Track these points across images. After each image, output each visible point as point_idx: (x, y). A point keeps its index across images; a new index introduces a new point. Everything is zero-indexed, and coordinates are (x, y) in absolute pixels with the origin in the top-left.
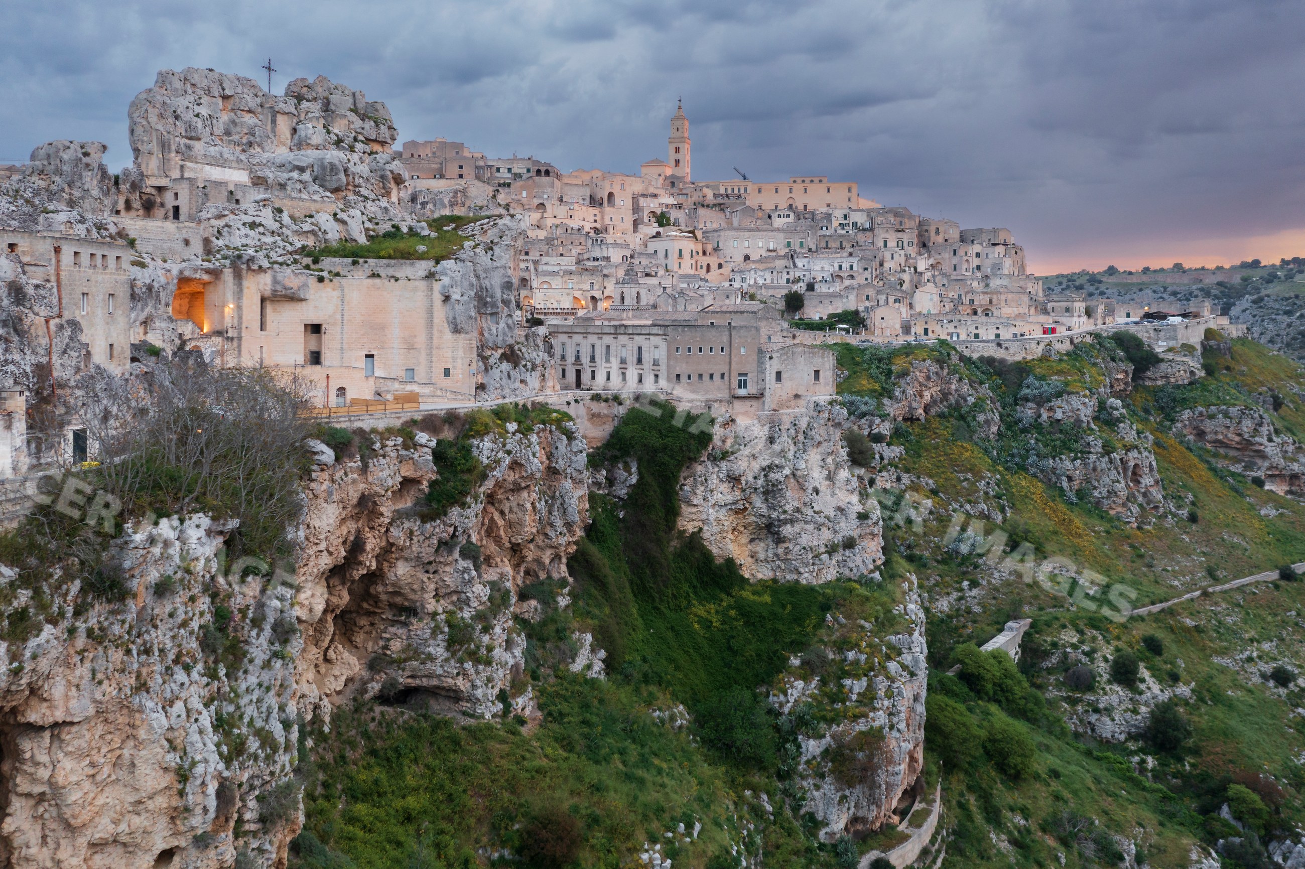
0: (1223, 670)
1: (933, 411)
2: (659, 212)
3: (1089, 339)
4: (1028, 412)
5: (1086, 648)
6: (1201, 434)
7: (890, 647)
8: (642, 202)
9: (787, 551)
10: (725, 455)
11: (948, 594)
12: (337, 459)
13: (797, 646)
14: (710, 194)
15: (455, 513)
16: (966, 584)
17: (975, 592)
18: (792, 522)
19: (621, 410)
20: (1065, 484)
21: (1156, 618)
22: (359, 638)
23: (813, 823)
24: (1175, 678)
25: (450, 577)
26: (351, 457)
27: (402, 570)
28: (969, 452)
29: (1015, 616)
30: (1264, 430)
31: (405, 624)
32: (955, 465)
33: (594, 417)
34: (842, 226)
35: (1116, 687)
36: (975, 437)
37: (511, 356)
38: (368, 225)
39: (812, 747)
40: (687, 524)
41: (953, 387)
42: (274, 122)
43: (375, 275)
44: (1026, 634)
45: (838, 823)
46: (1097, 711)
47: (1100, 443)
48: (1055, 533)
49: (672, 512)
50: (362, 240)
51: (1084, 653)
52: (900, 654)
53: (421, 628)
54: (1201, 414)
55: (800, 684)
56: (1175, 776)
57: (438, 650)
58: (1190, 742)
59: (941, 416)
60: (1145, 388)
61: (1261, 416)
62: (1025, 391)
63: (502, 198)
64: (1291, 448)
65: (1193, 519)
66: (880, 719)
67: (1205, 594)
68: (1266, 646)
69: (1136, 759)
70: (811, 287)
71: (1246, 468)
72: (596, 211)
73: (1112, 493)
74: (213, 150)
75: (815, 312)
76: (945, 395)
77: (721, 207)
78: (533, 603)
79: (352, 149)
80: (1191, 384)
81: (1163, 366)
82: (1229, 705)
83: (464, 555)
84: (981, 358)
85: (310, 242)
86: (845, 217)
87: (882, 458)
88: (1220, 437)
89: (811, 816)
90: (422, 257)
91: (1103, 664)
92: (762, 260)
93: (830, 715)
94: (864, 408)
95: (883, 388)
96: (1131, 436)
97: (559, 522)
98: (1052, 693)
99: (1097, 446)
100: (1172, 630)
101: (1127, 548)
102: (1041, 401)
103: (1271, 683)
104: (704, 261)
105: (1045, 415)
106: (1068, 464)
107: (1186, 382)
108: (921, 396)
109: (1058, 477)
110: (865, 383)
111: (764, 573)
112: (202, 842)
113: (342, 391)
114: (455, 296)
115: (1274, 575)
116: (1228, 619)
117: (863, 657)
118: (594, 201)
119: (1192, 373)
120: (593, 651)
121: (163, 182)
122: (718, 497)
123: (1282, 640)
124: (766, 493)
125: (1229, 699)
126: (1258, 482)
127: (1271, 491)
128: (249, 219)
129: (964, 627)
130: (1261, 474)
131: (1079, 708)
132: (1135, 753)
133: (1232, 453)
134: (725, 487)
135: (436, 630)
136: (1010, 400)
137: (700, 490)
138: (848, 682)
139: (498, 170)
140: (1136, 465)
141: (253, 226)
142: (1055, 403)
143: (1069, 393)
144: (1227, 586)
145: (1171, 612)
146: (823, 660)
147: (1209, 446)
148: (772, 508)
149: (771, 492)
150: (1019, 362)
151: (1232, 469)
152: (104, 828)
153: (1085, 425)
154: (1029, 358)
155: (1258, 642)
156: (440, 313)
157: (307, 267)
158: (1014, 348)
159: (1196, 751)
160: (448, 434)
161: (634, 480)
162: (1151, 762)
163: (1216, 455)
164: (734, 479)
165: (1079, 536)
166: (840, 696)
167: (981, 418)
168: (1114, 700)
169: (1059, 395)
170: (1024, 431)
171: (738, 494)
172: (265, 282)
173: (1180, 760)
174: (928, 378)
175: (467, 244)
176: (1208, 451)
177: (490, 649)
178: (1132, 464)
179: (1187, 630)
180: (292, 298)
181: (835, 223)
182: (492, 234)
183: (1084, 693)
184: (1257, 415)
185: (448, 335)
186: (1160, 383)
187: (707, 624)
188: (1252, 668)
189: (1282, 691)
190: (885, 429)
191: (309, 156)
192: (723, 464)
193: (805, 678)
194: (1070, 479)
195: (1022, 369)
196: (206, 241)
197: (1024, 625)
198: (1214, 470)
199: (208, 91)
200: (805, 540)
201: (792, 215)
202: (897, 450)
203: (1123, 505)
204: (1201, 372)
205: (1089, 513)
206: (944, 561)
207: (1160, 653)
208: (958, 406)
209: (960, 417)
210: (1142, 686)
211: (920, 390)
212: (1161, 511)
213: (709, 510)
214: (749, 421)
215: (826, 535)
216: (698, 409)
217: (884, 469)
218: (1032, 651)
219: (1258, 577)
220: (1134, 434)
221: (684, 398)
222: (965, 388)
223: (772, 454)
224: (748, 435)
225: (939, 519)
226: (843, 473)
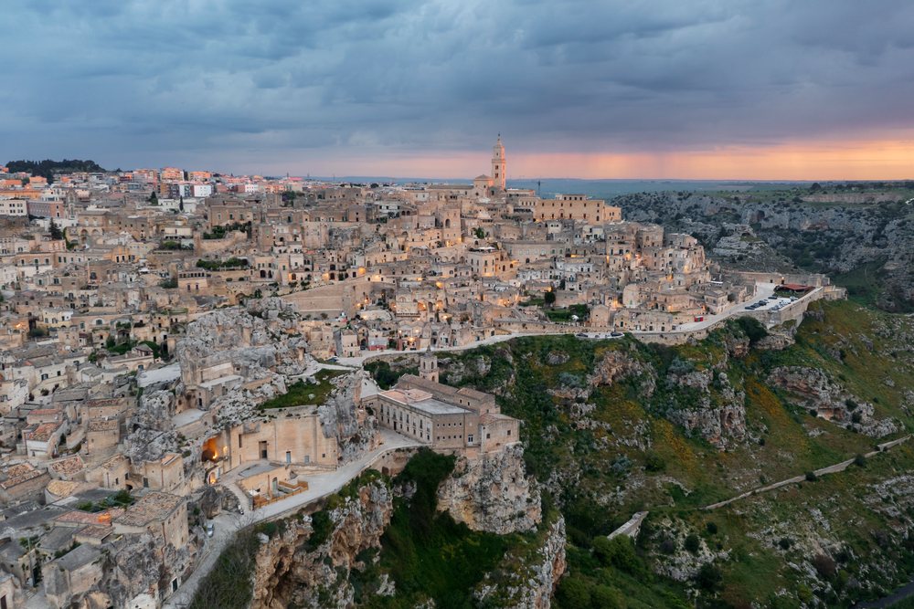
0: (751, 540)
1: (617, 379)
2: (477, 228)
3: (721, 326)
4: (673, 379)
5: (674, 530)
6: (785, 382)
7: (532, 571)
8: (468, 222)
9: (490, 519)
10: (460, 475)
11: (608, 493)
12: (270, 538)
13: (489, 569)
14: (511, 209)
15: (321, 548)
16: (618, 487)
17: (622, 493)
18: (493, 505)
19: (411, 455)
20: (687, 426)
21: (719, 510)
22: (284, 594)
24: (720, 547)
25: (320, 572)
26: (276, 536)
27: (299, 571)
28: (632, 407)
29: (639, 509)
30: (821, 383)
31: (302, 590)
32: (623, 415)
33: (397, 459)
34: (588, 237)
35: (686, 552)
36: (639, 396)
37: (355, 440)
38: (288, 381)
40: (442, 507)
41: (630, 365)
42: (242, 331)
43: (290, 415)
44: (645, 521)
46: (673, 565)
47: (709, 401)
48: (674, 457)
49: (434, 503)
50: (285, 391)
51: (673, 532)
52: (536, 574)
53: (308, 593)
54: (785, 370)
55: (488, 587)
56: (708, 601)
58: (720, 583)
59: (621, 383)
60: (756, 351)
61: (820, 374)
62: (672, 367)
63: (382, 231)
64: (837, 392)
65: (762, 443)
67: (754, 494)
68: (782, 525)
69: (690, 591)
70: (563, 284)
71: (808, 404)
72: (439, 231)
73: (712, 431)
74: (215, 358)
75: (562, 303)
76: (625, 369)
77: (517, 219)
78: (362, 562)
79: (279, 339)
80: (784, 349)
81: (768, 338)
82: (748, 562)
83: (325, 563)
84: (650, 344)
85: (260, 401)
86: (591, 230)
87: (581, 412)
88: (795, 385)
90: (310, 402)
91: (682, 539)
92: (537, 262)
93: (500, 603)
94: (574, 383)
95: (588, 368)
96: (729, 396)
98: (653, 553)
99: (707, 403)
100: (727, 517)
101: (715, 465)
102: (681, 374)
103: (778, 548)
104: (501, 264)
105: (681, 383)
106: (690, 415)
107: (782, 348)
108: (610, 371)
109: (683, 421)
110: (578, 365)
111: (480, 528)
113: (275, 479)
115: (803, 478)
116: (764, 510)
117: (518, 577)
118: (438, 224)
119: (786, 342)
120: (388, 582)
121: (194, 388)
122: (457, 494)
123: (794, 520)
124: (481, 492)
125: (750, 558)
126: (814, 413)
127: (821, 418)
128: (232, 400)
129: (614, 513)
130: (815, 408)
131: (665, 562)
132: (690, 588)
133: (801, 395)
134: (461, 489)
135: (314, 595)
136: (663, 372)
137: (448, 492)
138: (509, 588)
139: (381, 207)
140: (730, 414)
141: (234, 403)
142: (688, 376)
143: (697, 371)
144: (769, 488)
145: (730, 506)
146: (500, 576)
147: (788, 389)
148: (483, 499)
149: (483, 491)
150: (672, 347)
151: (799, 404)
153: (702, 391)
154: (679, 344)
155: (778, 523)
157: (259, 415)
158: (670, 338)
159: (721, 589)
160: (318, 509)
161: (415, 491)
162: (697, 593)
163: (790, 395)
164: (465, 486)
165: (688, 459)
166: (505, 595)
167: (644, 384)
168: (684, 559)
169: (690, 371)
170: (668, 391)
171: (467, 492)
172: (241, 429)
173: (713, 593)
174: (615, 361)
176: (786, 393)
177: (336, 601)
178: (727, 413)
179: (737, 517)
180: (253, 432)
182: (345, 383)
183: (668, 554)
184: (818, 373)
185: (324, 439)
186: (766, 348)
187: (448, 555)
188: (769, 539)
189: (784, 552)
190: (585, 395)
192: (460, 480)
193: (491, 585)
194: (690, 422)
195: (674, 351)
196: (214, 417)
197: (643, 515)
198: (787, 406)
199: (211, 327)
200: (499, 514)
201: (560, 225)
202: (591, 407)
203: (718, 438)
204: (791, 342)
205: (697, 444)
206: (608, 474)
207: (715, 533)
208: (632, 376)
209: (632, 382)
210: (700, 552)
211: (609, 368)
212: (743, 439)
213: (453, 500)
214: (473, 458)
215: (510, 511)
216: (447, 453)
217: (582, 418)
218: (645, 530)
219: (791, 480)
220: (732, 394)
221: (442, 448)
222: (637, 366)
223: (485, 473)
224: (472, 464)
225: (610, 449)
226: (521, 480)
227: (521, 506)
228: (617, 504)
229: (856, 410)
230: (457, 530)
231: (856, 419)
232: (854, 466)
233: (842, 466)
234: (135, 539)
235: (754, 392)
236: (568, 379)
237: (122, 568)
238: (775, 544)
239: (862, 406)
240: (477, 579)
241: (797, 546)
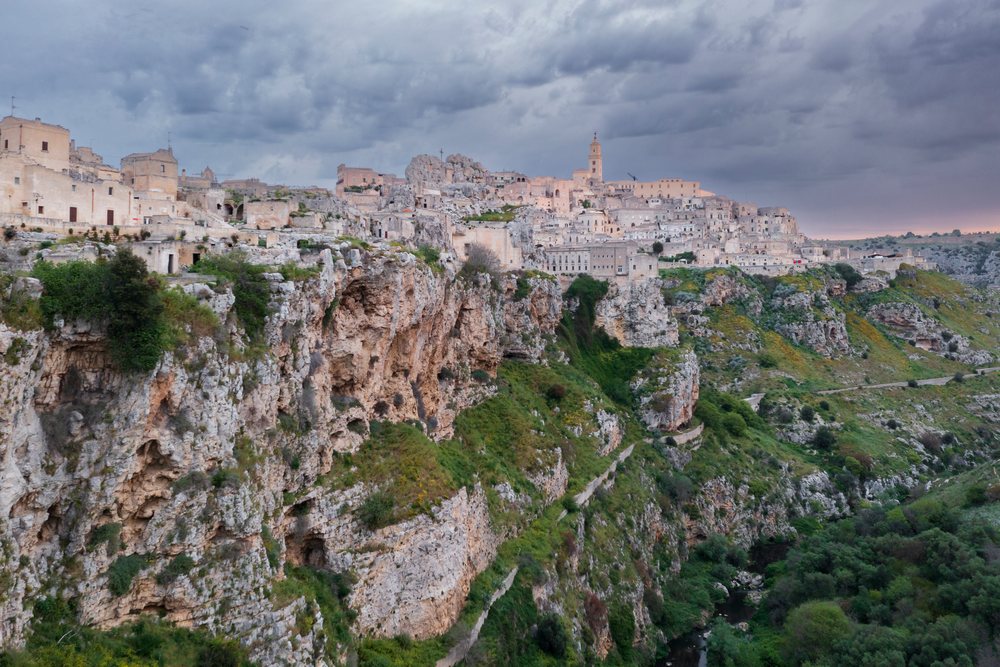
0: (860, 420)
1: (727, 301)
2: (584, 200)
3: (819, 267)
4: (777, 302)
5: (790, 405)
6: (882, 318)
8: (575, 194)
9: (638, 335)
10: (613, 297)
11: (727, 384)
13: (641, 367)
14: (612, 189)
15: (523, 300)
16: (736, 379)
17: (740, 383)
18: (640, 324)
19: (573, 279)
20: (794, 337)
21: (830, 396)
23: (645, 424)
24: (833, 419)
25: (522, 321)
28: (743, 320)
29: (757, 392)
30: (916, 315)
32: (736, 327)
33: (563, 280)
34: (688, 207)
35: (803, 421)
36: (748, 314)
37: (532, 257)
38: (481, 209)
39: (645, 400)
40: (599, 323)
41: (738, 289)
42: (446, 172)
43: (488, 227)
44: (762, 399)
45: (655, 424)
46: (792, 431)
47: (812, 316)
48: (785, 358)
49: (593, 318)
50: (480, 215)
51: (789, 407)
52: (680, 369)
54: (882, 307)
55: (641, 380)
56: (826, 457)
57: (519, 341)
58: (835, 445)
59: (731, 303)
60: (854, 294)
61: (915, 308)
62: (777, 292)
64: (933, 325)
65: (865, 357)
66: (671, 391)
67: (861, 389)
68: (888, 412)
69: (809, 451)
70: (668, 240)
71: (906, 336)
72: (549, 200)
73: (818, 341)
75: (669, 253)
76: (734, 293)
77: (619, 197)
79: (472, 181)
80: (879, 291)
81: (864, 282)
82: (860, 432)
83: (526, 314)
84: (755, 275)
85: (465, 215)
86: (690, 202)
87: (697, 322)
88: (892, 319)
89: (645, 422)
90: (502, 220)
91: (797, 412)
92: (642, 226)
93: (652, 390)
94: (689, 298)
95: (700, 289)
96: (832, 314)
97: (552, 314)
98: (772, 424)
99: (811, 317)
100: (837, 401)
101: (823, 367)
102: (784, 296)
103: (887, 427)
104: (609, 226)
105: (786, 304)
106: (796, 327)
107: (877, 290)
108: (720, 293)
109: (791, 333)
110: (691, 286)
111: (629, 344)
112: (492, 342)
114: (514, 234)
115: (905, 384)
116: (871, 400)
117: (666, 371)
118: (548, 195)
119: (881, 286)
120: (565, 357)
121: (421, 196)
122: (610, 313)
123: (900, 411)
125: (861, 430)
126: (912, 343)
127: (919, 348)
130: (914, 339)
131: (784, 430)
132: (808, 448)
133: (899, 328)
134: (613, 310)
135: (518, 336)
136: (769, 296)
137: (603, 310)
138: (660, 379)
139: (497, 178)
140: (833, 329)
142: (791, 297)
143: (799, 292)
144: (874, 386)
145: (839, 394)
146: (651, 372)
147: (886, 324)
148: (632, 318)
149: (631, 312)
150: (775, 277)
151: (898, 336)
152: (475, 334)
153: (806, 308)
154: (781, 275)
155: (885, 410)
156: (509, 240)
157: (465, 224)
158: (773, 270)
159: (837, 448)
160: (520, 276)
161: (578, 305)
162: (815, 452)
163: (889, 329)
164: (617, 307)
165: (797, 360)
166: (657, 384)
167: (752, 304)
168: (801, 426)
169: (794, 293)
170: (775, 311)
171: (618, 313)
173: (829, 451)
174: (724, 284)
175: (517, 216)
176: (885, 327)
177: (535, 343)
178: (831, 328)
179: (847, 402)
180: (462, 235)
181: (684, 205)
182: (524, 212)
183: (787, 424)
184: (913, 307)
185: (512, 248)
186: (862, 291)
187: (606, 360)
188: (878, 420)
189: (892, 431)
190: (700, 308)
191: (460, 185)
192: (613, 301)
193: (644, 378)
194: (797, 335)
195: (777, 281)
197: (761, 396)
198: (886, 336)
199: (426, 162)
200: (645, 331)
201: (660, 201)
202: (705, 319)
203: (824, 347)
204: (886, 286)
205: (805, 351)
206: (726, 370)
207: (828, 410)
208: (740, 298)
209: (741, 304)
210: (815, 421)
211: (719, 291)
212: (847, 352)
213: (607, 318)
214: (623, 285)
215: (654, 329)
216: (602, 280)
217: (698, 327)
218: (764, 407)
219: (894, 384)
220: (833, 313)
221: (599, 275)
222: (744, 290)
223: (632, 297)
224: (622, 290)
225: (726, 351)
226: (661, 306)
227: (663, 327)
228: (736, 391)
229: (952, 341)
230: (611, 344)
231: (953, 348)
232: (954, 382)
233: (942, 382)
234: (432, 219)
235: (854, 322)
236: (683, 296)
237: (427, 231)
238: (883, 424)
239: (957, 337)
240: (630, 375)
241: (904, 428)
